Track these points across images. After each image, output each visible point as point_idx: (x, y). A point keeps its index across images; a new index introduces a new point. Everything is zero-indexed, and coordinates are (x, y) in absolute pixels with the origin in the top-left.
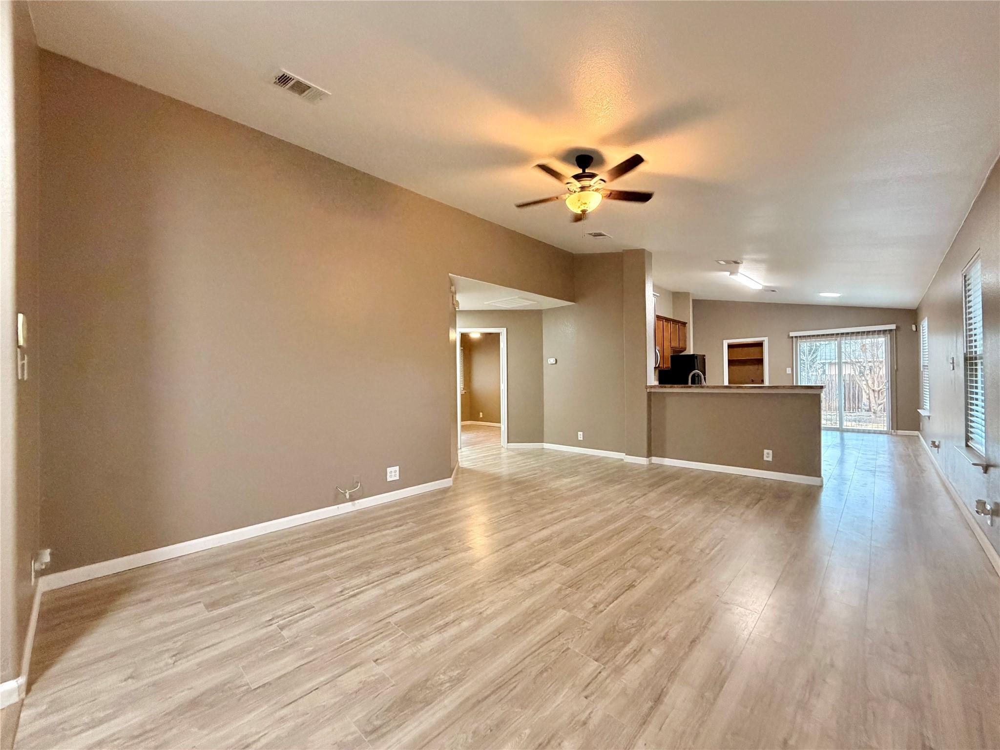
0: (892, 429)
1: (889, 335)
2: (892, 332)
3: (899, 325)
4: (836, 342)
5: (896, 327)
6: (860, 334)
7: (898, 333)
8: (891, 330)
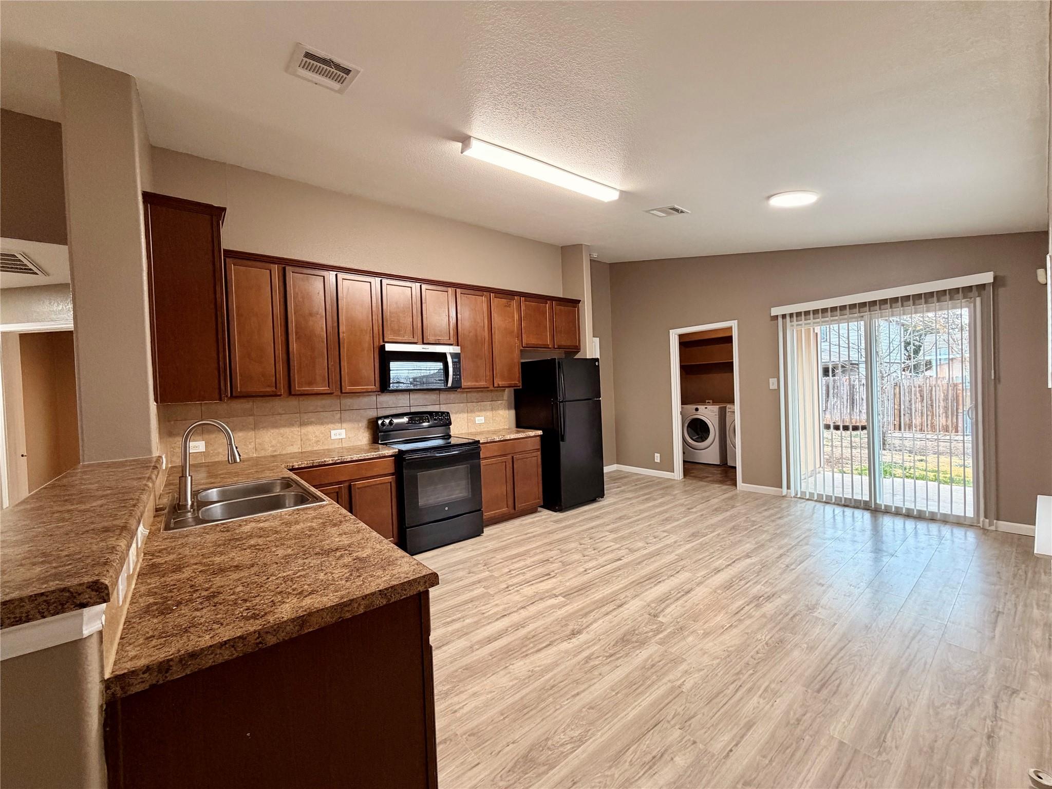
0: (986, 517)
1: (978, 300)
2: (984, 293)
3: (1000, 274)
4: (862, 323)
5: (995, 278)
6: (900, 303)
7: (1001, 291)
8: (982, 287)
